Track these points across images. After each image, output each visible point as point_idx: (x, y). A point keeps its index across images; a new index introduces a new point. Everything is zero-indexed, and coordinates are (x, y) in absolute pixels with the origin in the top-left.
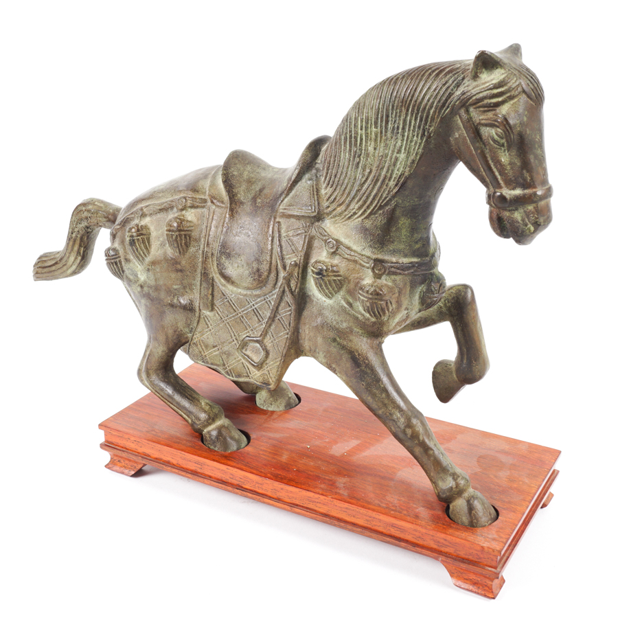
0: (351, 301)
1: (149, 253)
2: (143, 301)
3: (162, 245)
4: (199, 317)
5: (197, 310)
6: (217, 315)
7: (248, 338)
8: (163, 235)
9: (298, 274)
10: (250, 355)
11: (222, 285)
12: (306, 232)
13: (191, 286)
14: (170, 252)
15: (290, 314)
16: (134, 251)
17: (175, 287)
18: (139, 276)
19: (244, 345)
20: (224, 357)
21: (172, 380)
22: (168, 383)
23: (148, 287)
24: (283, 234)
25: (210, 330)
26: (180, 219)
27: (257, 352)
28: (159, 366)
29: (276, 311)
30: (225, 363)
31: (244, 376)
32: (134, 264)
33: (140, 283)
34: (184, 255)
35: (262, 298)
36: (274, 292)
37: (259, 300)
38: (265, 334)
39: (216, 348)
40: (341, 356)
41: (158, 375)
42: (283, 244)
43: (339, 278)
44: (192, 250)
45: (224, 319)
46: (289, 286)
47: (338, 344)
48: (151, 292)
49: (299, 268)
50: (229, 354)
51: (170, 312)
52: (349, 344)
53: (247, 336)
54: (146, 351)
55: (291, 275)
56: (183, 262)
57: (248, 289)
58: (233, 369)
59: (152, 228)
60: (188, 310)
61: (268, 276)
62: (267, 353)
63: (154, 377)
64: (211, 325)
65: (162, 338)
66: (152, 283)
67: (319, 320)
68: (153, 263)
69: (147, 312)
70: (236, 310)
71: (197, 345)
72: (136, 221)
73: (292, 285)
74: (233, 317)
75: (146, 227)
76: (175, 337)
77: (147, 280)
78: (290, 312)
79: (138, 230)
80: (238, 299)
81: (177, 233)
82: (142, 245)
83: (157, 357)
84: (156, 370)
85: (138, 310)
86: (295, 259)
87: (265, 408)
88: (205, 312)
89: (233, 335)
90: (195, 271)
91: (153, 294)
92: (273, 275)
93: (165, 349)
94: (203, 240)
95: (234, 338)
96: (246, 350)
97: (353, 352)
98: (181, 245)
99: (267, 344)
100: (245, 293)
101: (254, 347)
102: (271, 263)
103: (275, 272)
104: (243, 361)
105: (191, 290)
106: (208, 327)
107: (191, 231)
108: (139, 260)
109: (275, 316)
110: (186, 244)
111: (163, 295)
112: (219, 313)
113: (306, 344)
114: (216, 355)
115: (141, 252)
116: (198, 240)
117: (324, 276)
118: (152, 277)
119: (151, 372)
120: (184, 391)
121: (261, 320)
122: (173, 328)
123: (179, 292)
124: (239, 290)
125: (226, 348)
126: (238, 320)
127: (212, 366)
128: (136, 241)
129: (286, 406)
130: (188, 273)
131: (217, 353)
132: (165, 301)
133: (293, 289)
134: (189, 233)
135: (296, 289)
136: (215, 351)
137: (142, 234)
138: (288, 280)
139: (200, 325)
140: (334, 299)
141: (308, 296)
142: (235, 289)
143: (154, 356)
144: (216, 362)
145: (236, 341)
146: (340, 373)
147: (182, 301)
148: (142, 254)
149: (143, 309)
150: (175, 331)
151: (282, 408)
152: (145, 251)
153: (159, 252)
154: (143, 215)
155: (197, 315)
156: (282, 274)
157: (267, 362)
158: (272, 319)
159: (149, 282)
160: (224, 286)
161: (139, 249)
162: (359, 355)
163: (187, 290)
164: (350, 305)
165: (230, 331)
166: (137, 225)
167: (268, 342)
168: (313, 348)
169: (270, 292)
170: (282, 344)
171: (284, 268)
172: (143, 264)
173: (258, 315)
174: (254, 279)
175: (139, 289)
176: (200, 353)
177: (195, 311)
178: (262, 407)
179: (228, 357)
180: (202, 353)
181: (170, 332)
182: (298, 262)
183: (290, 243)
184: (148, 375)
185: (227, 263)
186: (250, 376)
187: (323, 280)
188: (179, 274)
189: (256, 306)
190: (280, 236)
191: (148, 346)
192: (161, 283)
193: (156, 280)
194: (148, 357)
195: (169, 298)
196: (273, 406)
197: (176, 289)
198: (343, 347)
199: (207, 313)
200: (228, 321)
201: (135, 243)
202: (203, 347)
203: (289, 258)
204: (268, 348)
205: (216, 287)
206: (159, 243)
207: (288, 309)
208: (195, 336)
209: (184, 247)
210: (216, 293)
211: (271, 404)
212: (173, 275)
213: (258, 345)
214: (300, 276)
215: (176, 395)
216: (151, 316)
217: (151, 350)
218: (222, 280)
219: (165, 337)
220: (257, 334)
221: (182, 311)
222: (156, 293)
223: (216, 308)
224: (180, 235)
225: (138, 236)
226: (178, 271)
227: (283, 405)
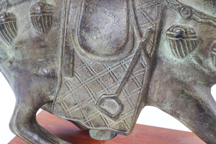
0: (202, 58)
1: (16, 35)
2: (13, 74)
3: (28, 27)
4: (61, 82)
5: (59, 76)
6: (76, 79)
7: (104, 96)
8: (27, 18)
9: (154, 39)
10: (107, 109)
11: (82, 55)
12: (158, 4)
13: (52, 59)
14: (34, 32)
15: (144, 74)
16: (3, 34)
17: (39, 60)
18: (8, 54)
19: (102, 101)
20: (84, 112)
21: (37, 130)
22: (34, 132)
23: (16, 62)
24: (138, 8)
25: (71, 92)
26: (43, 3)
27: (113, 106)
28: (26, 120)
29: (130, 72)
30: (85, 116)
31: (102, 126)
32: (3, 45)
33: (9, 59)
34: (47, 33)
35: (118, 63)
36: (129, 57)
37: (115, 64)
38: (119, 91)
39: (77, 106)
40: (187, 104)
41: (26, 127)
42: (138, 15)
43: (195, 39)
44: (53, 29)
45: (82, 82)
46: (145, 51)
47: (186, 95)
48: (19, 66)
49: (155, 34)
50: (88, 110)
51: (36, 80)
52: (195, 95)
53: (104, 94)
54: (15, 110)
55: (147, 40)
56: (46, 40)
57: (107, 55)
58: (92, 121)
59: (17, 15)
60: (51, 77)
61: (126, 44)
62: (122, 107)
63: (23, 129)
64: (71, 88)
65: (28, 100)
66: (20, 58)
67: (169, 77)
68: (21, 43)
69: (16, 82)
70: (94, 74)
71: (60, 104)
72: (4, 10)
73: (147, 49)
74: (91, 80)
75: (12, 14)
76: (39, 99)
77: (16, 57)
78: (143, 73)
79: (6, 16)
80: (96, 65)
81: (41, 15)
82: (10, 29)
83: (25, 114)
84: (25, 123)
85: (8, 81)
86: (151, 27)
87: (97, 139)
88: (66, 78)
89: (90, 94)
90: (57, 46)
91: (21, 68)
92: (130, 42)
93: (31, 108)
94: (62, 20)
95: (92, 96)
96: (103, 105)
97: (198, 100)
98: (45, 25)
99: (121, 99)
100: (103, 59)
101: (109, 103)
102: (128, 33)
103: (132, 39)
104: (101, 114)
105: (53, 61)
106: (69, 90)
107: (52, 13)
108: (8, 41)
109: (129, 77)
110: (48, 24)
111: (29, 67)
112: (78, 78)
113: (155, 97)
114: (77, 111)
115: (10, 34)
116: (58, 20)
117: (184, 38)
118: (20, 54)
119: (20, 125)
120: (47, 137)
121: (116, 80)
122: (38, 92)
123: (42, 64)
124: (98, 58)
125: (85, 105)
126: (95, 82)
127: (74, 120)
128: (5, 25)
129: (111, 136)
130: (51, 48)
131: (78, 109)
132: (31, 72)
133: (149, 52)
134: (51, 14)
135: (151, 52)
136: (76, 108)
137: (9, 20)
138: (143, 45)
139: (62, 88)
140: (185, 59)
141: (159, 58)
142: (94, 57)
143: (22, 114)
144: (77, 116)
145: (93, 99)
146: (184, 117)
147: (46, 71)
148: (11, 36)
149: (13, 80)
150: (39, 95)
151: (109, 138)
152: (13, 33)
153: (25, 33)
154: (9, 6)
155: (59, 81)
156: (138, 41)
157: (122, 113)
158: (126, 79)
159: (17, 58)
160: (84, 55)
161: (8, 32)
162: (202, 102)
163: (49, 62)
164: (200, 62)
165: (88, 91)
166: (5, 13)
167: (122, 97)
168: (161, 100)
169: (126, 57)
170: (135, 99)
171: (141, 35)
172: (11, 44)
173: (114, 77)
174: (113, 48)
175: (9, 64)
176: (63, 110)
177: (57, 78)
178: (95, 138)
179: (87, 112)
180: (65, 110)
181: (35, 95)
182: (154, 29)
183: (145, 14)
184: (19, 128)
185: (87, 36)
186: (108, 125)
187: (182, 42)
188: (43, 49)
189: (111, 70)
190: (134, 9)
191: (16, 107)
192: (28, 57)
193: (23, 56)
194: (17, 114)
195: (34, 70)
196: (103, 137)
197: (40, 62)
198: (190, 97)
199: (68, 79)
200: (86, 83)
201: (4, 27)
202: (66, 106)
203: (145, 27)
204: (123, 103)
205: (76, 57)
206: (24, 25)
207: (142, 70)
208: (58, 98)
209: (47, 26)
210: (76, 62)
211: (102, 136)
212: (38, 51)
213: (114, 101)
214: (155, 41)
215: (41, 140)
216: (20, 85)
217: (20, 110)
218: (83, 51)
219: (31, 99)
220: (113, 92)
221: (46, 79)
222: (24, 67)
223: (76, 74)
224: (44, 17)
225: (6, 21)
226: (41, 47)
227: (109, 135)
